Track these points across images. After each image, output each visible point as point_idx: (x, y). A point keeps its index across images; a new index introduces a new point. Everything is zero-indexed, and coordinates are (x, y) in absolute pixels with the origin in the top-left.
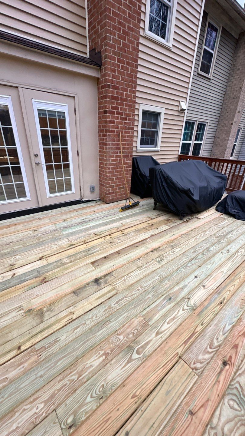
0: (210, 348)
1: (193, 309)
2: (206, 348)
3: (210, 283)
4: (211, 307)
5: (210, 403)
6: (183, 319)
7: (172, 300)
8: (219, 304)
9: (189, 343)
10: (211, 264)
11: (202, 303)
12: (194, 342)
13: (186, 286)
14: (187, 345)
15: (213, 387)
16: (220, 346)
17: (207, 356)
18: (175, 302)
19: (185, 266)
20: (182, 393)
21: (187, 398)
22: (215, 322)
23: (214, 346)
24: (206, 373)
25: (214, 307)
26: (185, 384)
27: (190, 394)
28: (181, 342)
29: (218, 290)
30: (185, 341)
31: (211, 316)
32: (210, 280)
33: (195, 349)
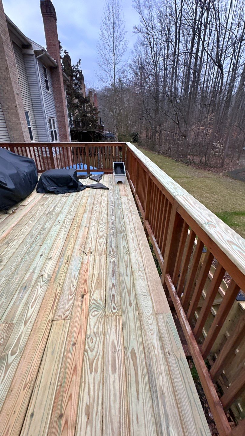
0: (71, 295)
1: (49, 280)
2: (68, 298)
3: (55, 253)
4: (61, 269)
5: (82, 327)
6: (43, 294)
7: (27, 287)
8: (66, 263)
9: (55, 305)
10: (50, 239)
11: (54, 271)
12: (58, 302)
13: (36, 267)
14: (54, 308)
15: (81, 316)
16: (76, 289)
17: (71, 302)
18: (31, 287)
19: (28, 252)
20: (63, 341)
21: (68, 339)
22: (68, 277)
23: (73, 292)
24: (73, 313)
25: (63, 267)
26: (63, 333)
27: (69, 335)
28: (48, 311)
29: (62, 254)
30: (52, 307)
31: (63, 275)
32: (53, 251)
33: (61, 305)
